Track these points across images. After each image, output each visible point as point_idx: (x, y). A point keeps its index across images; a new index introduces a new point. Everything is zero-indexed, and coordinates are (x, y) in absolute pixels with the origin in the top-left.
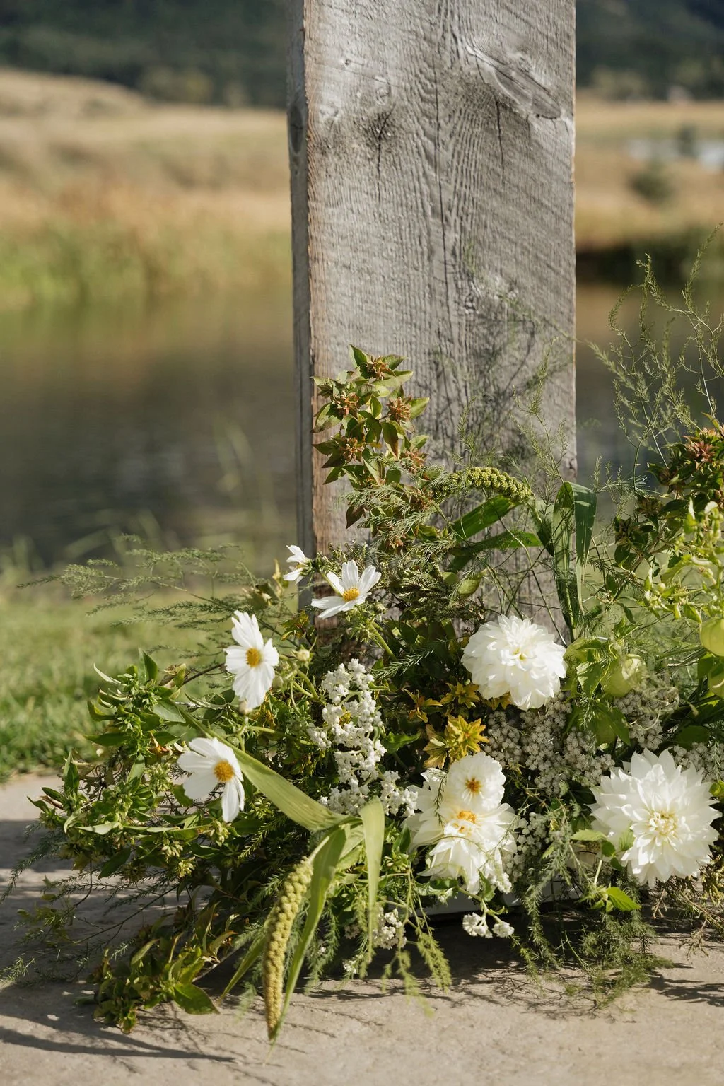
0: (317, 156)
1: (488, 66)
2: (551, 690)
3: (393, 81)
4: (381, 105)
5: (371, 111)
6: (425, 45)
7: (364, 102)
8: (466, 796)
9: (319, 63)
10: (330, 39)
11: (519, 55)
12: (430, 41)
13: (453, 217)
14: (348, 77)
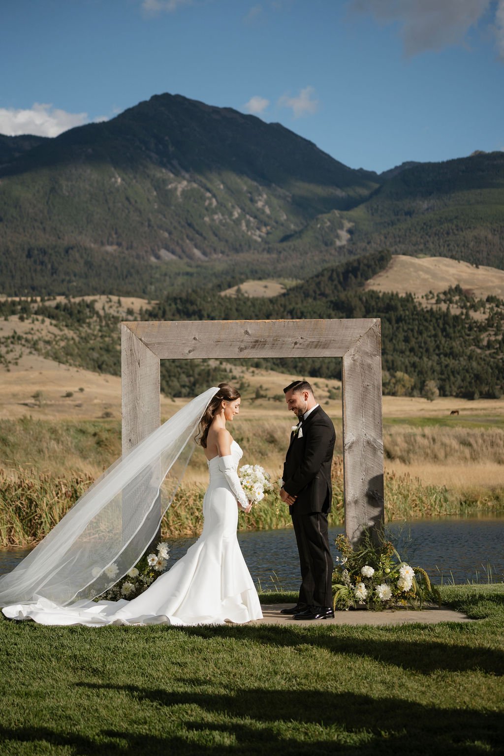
0: (347, 505)
1: (371, 493)
2: (372, 575)
3: (358, 495)
5: (355, 499)
6: (363, 490)
8: (360, 587)
9: (347, 493)
10: (349, 490)
11: (376, 492)
13: (366, 514)
14: (351, 495)
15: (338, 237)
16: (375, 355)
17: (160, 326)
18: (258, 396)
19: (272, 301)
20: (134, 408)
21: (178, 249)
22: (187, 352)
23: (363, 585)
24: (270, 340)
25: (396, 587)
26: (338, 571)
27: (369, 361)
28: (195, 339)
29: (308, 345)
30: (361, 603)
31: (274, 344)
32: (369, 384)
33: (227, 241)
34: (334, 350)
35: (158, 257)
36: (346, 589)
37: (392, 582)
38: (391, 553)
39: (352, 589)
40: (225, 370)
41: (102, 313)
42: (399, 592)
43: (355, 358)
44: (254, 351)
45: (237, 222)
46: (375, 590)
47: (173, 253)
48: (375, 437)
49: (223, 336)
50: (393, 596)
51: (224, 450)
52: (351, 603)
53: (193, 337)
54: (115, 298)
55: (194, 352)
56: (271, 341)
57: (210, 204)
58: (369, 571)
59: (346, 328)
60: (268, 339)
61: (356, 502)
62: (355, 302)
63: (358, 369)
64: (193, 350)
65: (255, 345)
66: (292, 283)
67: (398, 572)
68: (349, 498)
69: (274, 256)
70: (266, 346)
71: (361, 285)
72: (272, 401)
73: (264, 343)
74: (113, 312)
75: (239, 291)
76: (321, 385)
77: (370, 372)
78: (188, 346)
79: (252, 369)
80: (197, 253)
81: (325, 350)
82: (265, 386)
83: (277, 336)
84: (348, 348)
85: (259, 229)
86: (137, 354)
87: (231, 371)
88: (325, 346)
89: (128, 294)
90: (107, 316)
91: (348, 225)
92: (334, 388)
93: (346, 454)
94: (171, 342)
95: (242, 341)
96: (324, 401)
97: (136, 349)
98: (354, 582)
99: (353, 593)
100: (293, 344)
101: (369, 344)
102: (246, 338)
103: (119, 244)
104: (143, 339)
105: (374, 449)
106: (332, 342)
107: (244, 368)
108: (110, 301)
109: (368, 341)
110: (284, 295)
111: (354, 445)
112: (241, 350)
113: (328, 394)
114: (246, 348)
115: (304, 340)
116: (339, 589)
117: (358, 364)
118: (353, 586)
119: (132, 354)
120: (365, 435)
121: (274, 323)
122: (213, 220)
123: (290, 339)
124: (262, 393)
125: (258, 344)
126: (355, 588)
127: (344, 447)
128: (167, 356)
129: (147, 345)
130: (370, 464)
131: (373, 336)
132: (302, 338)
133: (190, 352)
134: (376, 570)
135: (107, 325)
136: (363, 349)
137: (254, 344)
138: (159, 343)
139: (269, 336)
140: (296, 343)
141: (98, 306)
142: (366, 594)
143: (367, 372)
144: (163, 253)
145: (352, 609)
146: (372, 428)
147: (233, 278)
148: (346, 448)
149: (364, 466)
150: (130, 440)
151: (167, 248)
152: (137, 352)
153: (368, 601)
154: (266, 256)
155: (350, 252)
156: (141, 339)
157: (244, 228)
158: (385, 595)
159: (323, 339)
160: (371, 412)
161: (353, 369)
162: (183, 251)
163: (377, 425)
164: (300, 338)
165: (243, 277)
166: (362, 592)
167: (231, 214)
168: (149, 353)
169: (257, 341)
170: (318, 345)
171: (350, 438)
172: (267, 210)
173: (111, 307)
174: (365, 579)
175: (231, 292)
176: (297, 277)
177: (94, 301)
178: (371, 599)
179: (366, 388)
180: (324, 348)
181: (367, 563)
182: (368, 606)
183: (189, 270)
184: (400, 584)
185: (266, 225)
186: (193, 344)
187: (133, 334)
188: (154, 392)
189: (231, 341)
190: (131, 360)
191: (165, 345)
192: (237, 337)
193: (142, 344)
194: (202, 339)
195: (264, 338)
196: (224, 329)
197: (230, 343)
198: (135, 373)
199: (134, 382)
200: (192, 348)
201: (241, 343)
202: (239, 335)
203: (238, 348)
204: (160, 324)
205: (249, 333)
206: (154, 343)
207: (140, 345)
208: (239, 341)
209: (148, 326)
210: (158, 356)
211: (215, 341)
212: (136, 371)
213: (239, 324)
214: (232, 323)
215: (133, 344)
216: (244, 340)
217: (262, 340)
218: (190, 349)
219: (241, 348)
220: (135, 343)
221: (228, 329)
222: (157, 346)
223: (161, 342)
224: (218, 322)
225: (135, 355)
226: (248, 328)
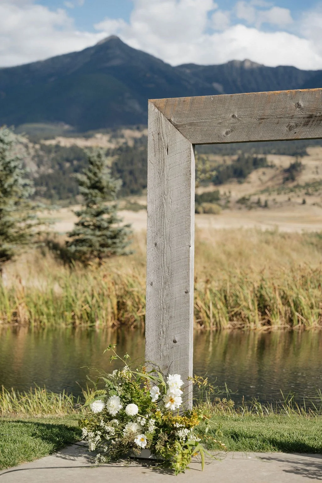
17: (192, 103)
20: (162, 205)
22: (224, 133)
28: (233, 116)
44: (307, 129)
49: (268, 112)
53: (231, 115)
55: (233, 133)
64: (232, 131)
65: (309, 121)
73: (321, 118)
78: (225, 126)
86: (166, 138)
94: (206, 122)
95: (292, 117)
97: (164, 132)
102: (297, 113)
104: (172, 120)
112: (290, 128)
114: (296, 126)
119: (160, 139)
125: (312, 120)
129: (176, 126)
133: (227, 133)
137: (306, 120)
138: (191, 124)
150: (156, 244)
152: (165, 136)
156: (170, 120)
168: (179, 136)
169: (311, 117)
186: (232, 123)
187: (162, 114)
188: (184, 184)
189: (277, 118)
190: (158, 146)
191: (198, 126)
192: (286, 112)
193: (171, 126)
194: (242, 116)
195: (320, 112)
196: (269, 102)
197: (276, 120)
198: (162, 162)
199: (161, 173)
200: (229, 128)
201: (290, 120)
202: (288, 109)
203: (287, 127)
204: (193, 100)
205: (301, 106)
206: (185, 124)
207: (170, 127)
208: (288, 117)
209: (179, 104)
210: (190, 139)
211: (258, 118)
212: (164, 160)
213: (289, 95)
214: (280, 94)
215: (161, 125)
216: (294, 116)
217: (318, 114)
218: (227, 130)
219: (291, 126)
220: (164, 126)
221: (275, 102)
222: (189, 127)
223: (194, 123)
224: (262, 93)
225: (163, 140)
226: (300, 100)
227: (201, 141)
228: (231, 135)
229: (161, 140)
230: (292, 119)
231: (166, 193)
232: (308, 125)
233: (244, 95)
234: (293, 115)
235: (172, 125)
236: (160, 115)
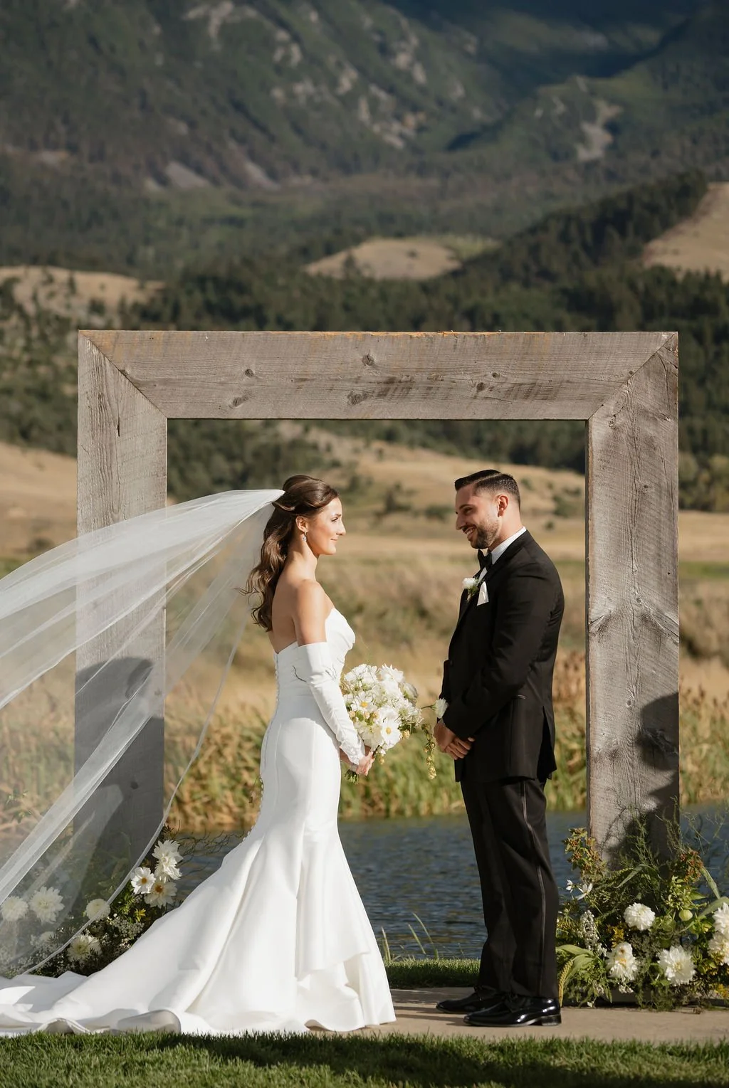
0: (593, 763)
1: (650, 735)
2: (649, 924)
3: (619, 740)
4: (614, 747)
5: (611, 749)
6: (629, 729)
7: (609, 746)
8: (620, 953)
9: (595, 734)
10: (598, 727)
11: (660, 732)
12: (631, 727)
13: (638, 783)
14: (603, 739)
15: (583, 139)
16: (664, 418)
17: (167, 342)
18: (392, 507)
19: (427, 287)
21: (210, 164)
22: (230, 402)
23: (628, 948)
24: (421, 378)
25: (705, 954)
26: (570, 914)
27: (649, 430)
28: (248, 372)
29: (509, 392)
30: (622, 989)
31: (430, 388)
32: (647, 483)
33: (323, 147)
34: (570, 404)
35: (163, 181)
36: (589, 956)
37: (695, 943)
38: (695, 875)
39: (602, 956)
40: (315, 447)
41: (30, 308)
42: (712, 966)
43: (618, 423)
44: (384, 402)
45: (349, 101)
46: (655, 959)
47: (199, 170)
48: (661, 606)
49: (314, 368)
50: (698, 975)
51: (311, 629)
52: (600, 989)
53: (246, 369)
54: (61, 275)
55: (247, 403)
56: (425, 380)
57: (287, 58)
58: (641, 916)
59: (599, 353)
60: (417, 377)
61: (614, 755)
62: (619, 292)
63: (624, 448)
64: (245, 399)
65: (388, 390)
66: (473, 246)
67: (710, 919)
68: (598, 746)
69: (434, 182)
70: (413, 391)
71: (635, 252)
72: (422, 521)
73: (408, 386)
74: (56, 306)
75: (350, 263)
76: (535, 484)
77: (651, 455)
78: (231, 389)
79: (377, 445)
80: (255, 172)
81: (548, 403)
82: (407, 485)
83: (438, 370)
84: (601, 400)
85: (399, 118)
86: (115, 405)
87: (329, 448)
88: (548, 393)
89: (93, 265)
90: (43, 317)
91: (606, 111)
92: (567, 491)
93: (594, 644)
94: (195, 380)
95: (357, 380)
96: (544, 521)
97: (112, 392)
98: (607, 941)
99: (605, 966)
100: (475, 389)
101: (649, 391)
102: (367, 372)
103: (73, 149)
104: (128, 371)
105: (658, 635)
106: (565, 384)
107: (360, 443)
108: (50, 280)
109: (649, 385)
110: (455, 274)
111: (612, 624)
112: (355, 400)
113: (550, 505)
114: (365, 396)
115: (501, 380)
116: (571, 956)
117: (624, 436)
118: (605, 950)
119: (102, 407)
120: (638, 600)
121: (432, 340)
122: (291, 95)
123: (468, 377)
124: (401, 500)
125: (393, 387)
126: (610, 956)
127: (588, 627)
128: (183, 411)
129: (137, 385)
130: (648, 668)
131: (660, 373)
132: (494, 375)
133: (236, 402)
134: (660, 913)
135: (43, 337)
136: (636, 402)
137: (384, 386)
138: (166, 382)
139: (419, 370)
140: (481, 387)
141: (22, 293)
142: (635, 968)
143: (643, 455)
144: (176, 171)
145: (601, 1003)
146: (654, 583)
147: (338, 232)
148: (593, 629)
149: (634, 672)
151: (185, 160)
152: (113, 400)
153: (640, 985)
154: (415, 182)
155: (611, 176)
156: (123, 372)
157: (364, 113)
158: (679, 972)
159: (543, 379)
160: (652, 547)
161: (611, 448)
162: (223, 169)
163: (666, 579)
164: (490, 375)
165: (360, 230)
166: (625, 964)
167: (334, 83)
168: (142, 403)
169: (391, 381)
170: (531, 392)
171: (601, 607)
172: (420, 75)
173: (51, 295)
174: (633, 934)
175: (331, 266)
176: (484, 232)
177: (11, 282)
178: (647, 981)
179: (641, 493)
180: (545, 399)
181: (639, 897)
182: (640, 998)
183: (234, 211)
184: (714, 947)
185: (415, 109)
186: (245, 385)
187: (106, 359)
188: (153, 493)
189: (331, 380)
190: (100, 419)
191: (180, 386)
192: (346, 370)
193: (125, 383)
194: (265, 373)
195: (407, 374)
196: (315, 351)
197: (329, 385)
198: (109, 451)
199: (106, 470)
200: (241, 394)
201: (356, 385)
202: (350, 365)
203: (348, 397)
204: (169, 337)
205: (373, 361)
206: (153, 382)
207: (123, 386)
208: (351, 379)
209: (141, 343)
210: (163, 410)
211: (295, 379)
212: (111, 445)
213: (351, 341)
214: (335, 338)
215: (106, 381)
216: (361, 379)
217: (404, 378)
218: (237, 396)
219: (355, 396)
220: (111, 381)
221: (326, 352)
222: (161, 387)
223: (170, 379)
224: (302, 334)
225: (108, 408)
226: (372, 350)
227: (185, 413)
228: (243, 406)
229: (106, 408)
230: (357, 383)
231: (115, 508)
232: (385, 395)
233: (267, 334)
234: (359, 377)
235: (127, 380)
236: (103, 361)
